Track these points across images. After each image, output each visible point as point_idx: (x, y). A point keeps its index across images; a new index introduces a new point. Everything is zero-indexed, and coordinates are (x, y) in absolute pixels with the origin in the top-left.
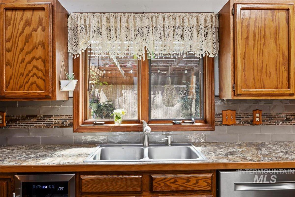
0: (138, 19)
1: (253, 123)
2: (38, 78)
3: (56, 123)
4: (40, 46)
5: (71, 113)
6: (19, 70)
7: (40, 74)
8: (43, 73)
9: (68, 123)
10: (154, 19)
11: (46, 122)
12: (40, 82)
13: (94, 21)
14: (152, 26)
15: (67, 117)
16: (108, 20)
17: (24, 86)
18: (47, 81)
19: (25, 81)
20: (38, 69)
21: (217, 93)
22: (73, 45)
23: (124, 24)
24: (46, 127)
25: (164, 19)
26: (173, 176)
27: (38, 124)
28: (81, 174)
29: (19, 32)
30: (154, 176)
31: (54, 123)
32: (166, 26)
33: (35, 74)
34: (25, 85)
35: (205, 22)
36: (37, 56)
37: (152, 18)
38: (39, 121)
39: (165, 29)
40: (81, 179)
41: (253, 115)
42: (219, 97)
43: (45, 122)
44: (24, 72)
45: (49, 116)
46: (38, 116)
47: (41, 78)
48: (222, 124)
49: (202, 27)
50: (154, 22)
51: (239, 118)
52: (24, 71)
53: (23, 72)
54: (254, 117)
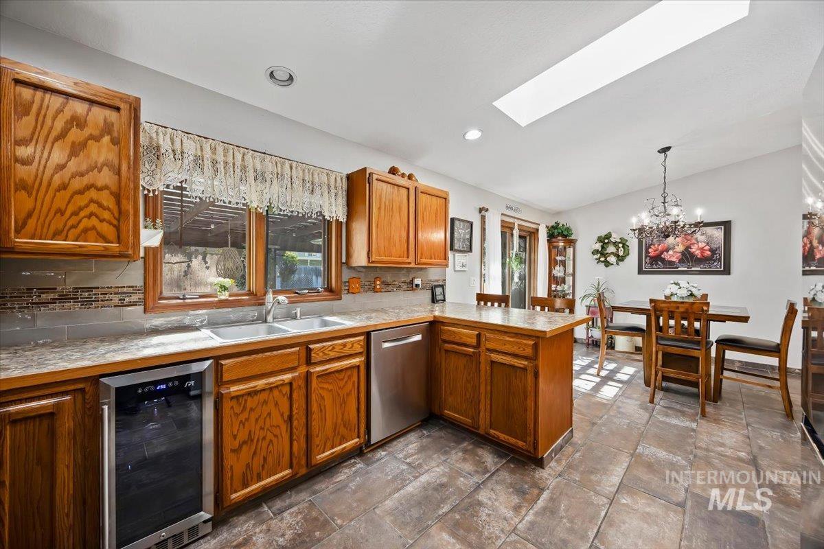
0: (258, 159)
1: (375, 291)
2: (102, 221)
3: (107, 300)
4: (105, 169)
5: (139, 283)
6: (52, 202)
7: (106, 215)
8: (113, 213)
9: (134, 298)
10: (279, 165)
11: (81, 298)
12: (106, 229)
13: (190, 147)
14: (278, 174)
15: (130, 290)
16: (214, 150)
17: (67, 233)
18: (123, 228)
19: (70, 223)
20: (100, 205)
21: (344, 260)
22: (146, 174)
23: (239, 162)
24: (80, 308)
25: (291, 168)
26: (330, 343)
27: (60, 303)
28: (221, 360)
29: (54, 134)
30: (311, 346)
31: (102, 300)
32: (294, 177)
33: (92, 215)
34: (68, 231)
35: (336, 182)
36: (99, 184)
37: (276, 163)
38: (63, 298)
39: (293, 180)
40: (222, 365)
41: (375, 282)
42: (347, 263)
43: (78, 298)
44: (66, 208)
45: (89, 289)
46: (60, 288)
47: (107, 222)
48: (348, 293)
49: (333, 187)
50: (279, 169)
51: (362, 287)
52: (67, 205)
53: (63, 208)
54: (375, 285)
